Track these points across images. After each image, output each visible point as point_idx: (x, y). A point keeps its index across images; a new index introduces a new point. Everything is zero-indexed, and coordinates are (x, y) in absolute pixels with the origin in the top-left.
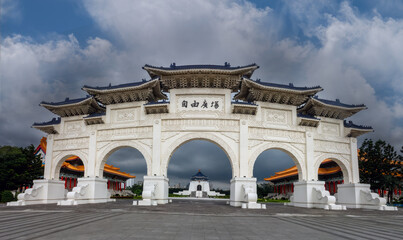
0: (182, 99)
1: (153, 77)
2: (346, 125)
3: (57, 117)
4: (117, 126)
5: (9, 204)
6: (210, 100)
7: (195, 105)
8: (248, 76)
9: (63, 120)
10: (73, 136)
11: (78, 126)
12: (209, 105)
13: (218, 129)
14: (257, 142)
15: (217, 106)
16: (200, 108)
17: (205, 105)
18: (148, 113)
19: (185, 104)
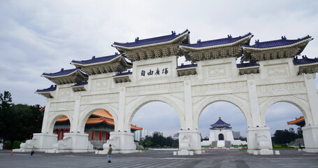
3: (54, 84)
4: (96, 93)
5: (14, 150)
6: (161, 68)
7: (151, 73)
9: (58, 87)
10: (64, 100)
11: (68, 93)
12: (161, 72)
13: (167, 91)
14: (200, 98)
15: (166, 72)
16: (154, 75)
17: (158, 72)
18: (117, 82)
19: (143, 74)
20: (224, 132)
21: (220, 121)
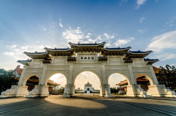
0: (81, 56)
1: (72, 47)
2: (145, 60)
3: (30, 59)
4: (57, 65)
6: (90, 56)
7: (86, 58)
8: (103, 47)
9: (33, 60)
11: (39, 64)
13: (94, 67)
14: (109, 71)
15: (93, 59)
17: (89, 58)
19: (82, 58)
20: (89, 87)
21: (88, 83)
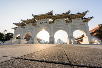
0: (40, 22)
2: (82, 19)
3: (17, 26)
6: (45, 22)
14: (55, 29)
18: (33, 25)
